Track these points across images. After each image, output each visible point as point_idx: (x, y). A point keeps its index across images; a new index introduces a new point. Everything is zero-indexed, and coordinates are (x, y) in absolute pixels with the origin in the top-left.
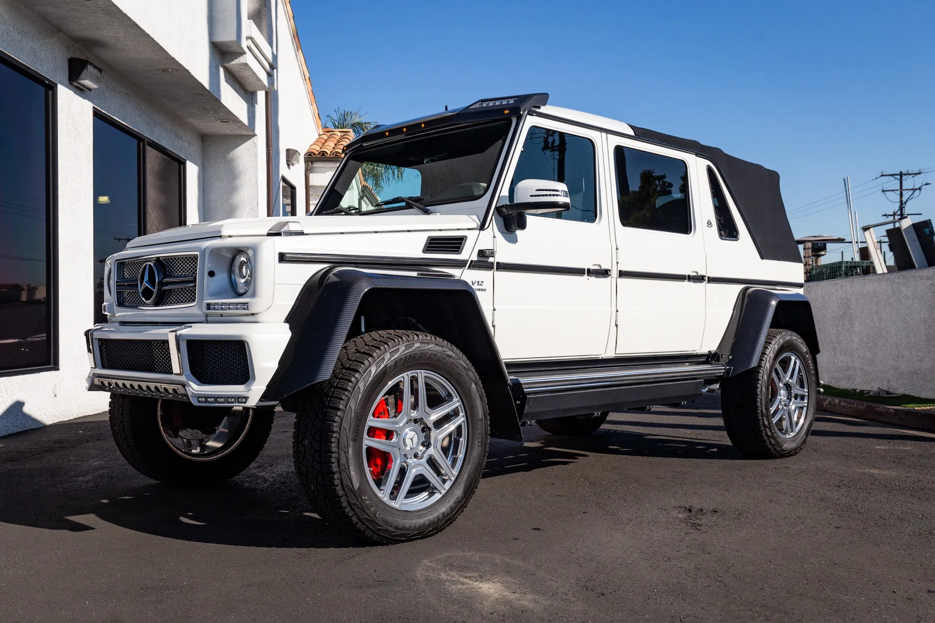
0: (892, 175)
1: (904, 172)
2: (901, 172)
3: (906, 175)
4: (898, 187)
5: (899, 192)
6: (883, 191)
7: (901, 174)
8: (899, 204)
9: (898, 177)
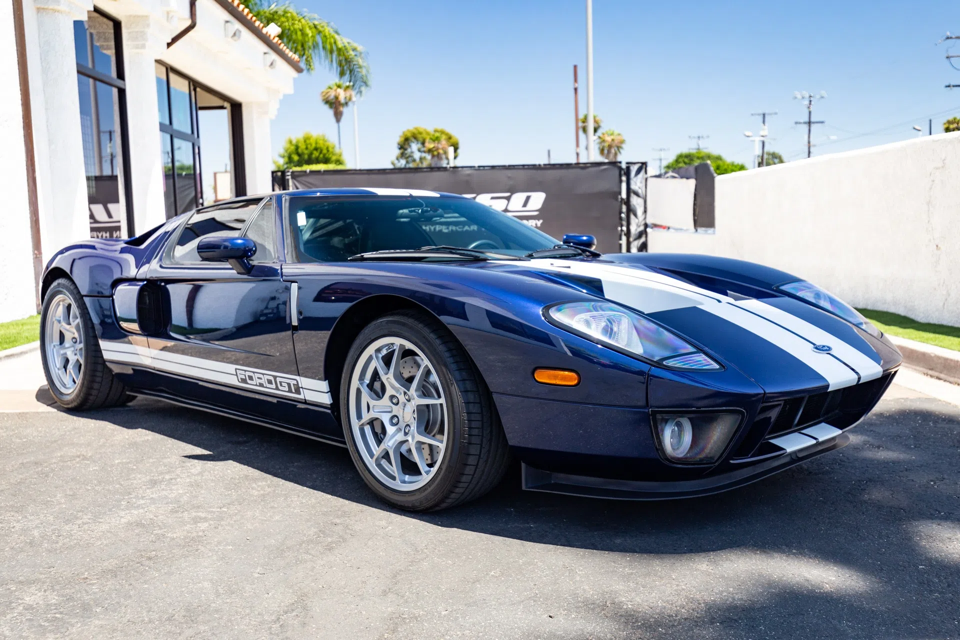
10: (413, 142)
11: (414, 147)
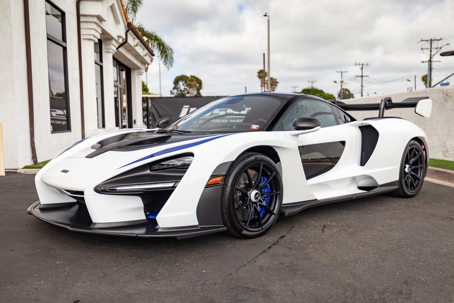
0: (427, 41)
1: (433, 39)
2: (431, 39)
3: (433, 40)
4: (429, 47)
5: (430, 50)
6: (422, 49)
7: (431, 40)
8: (429, 56)
9: (430, 42)
10: (181, 81)
11: (181, 83)
